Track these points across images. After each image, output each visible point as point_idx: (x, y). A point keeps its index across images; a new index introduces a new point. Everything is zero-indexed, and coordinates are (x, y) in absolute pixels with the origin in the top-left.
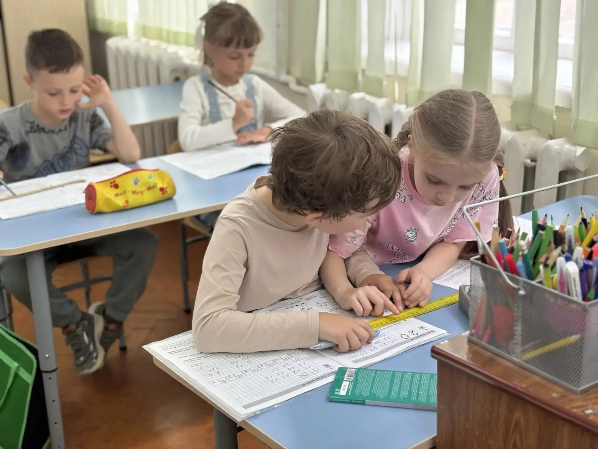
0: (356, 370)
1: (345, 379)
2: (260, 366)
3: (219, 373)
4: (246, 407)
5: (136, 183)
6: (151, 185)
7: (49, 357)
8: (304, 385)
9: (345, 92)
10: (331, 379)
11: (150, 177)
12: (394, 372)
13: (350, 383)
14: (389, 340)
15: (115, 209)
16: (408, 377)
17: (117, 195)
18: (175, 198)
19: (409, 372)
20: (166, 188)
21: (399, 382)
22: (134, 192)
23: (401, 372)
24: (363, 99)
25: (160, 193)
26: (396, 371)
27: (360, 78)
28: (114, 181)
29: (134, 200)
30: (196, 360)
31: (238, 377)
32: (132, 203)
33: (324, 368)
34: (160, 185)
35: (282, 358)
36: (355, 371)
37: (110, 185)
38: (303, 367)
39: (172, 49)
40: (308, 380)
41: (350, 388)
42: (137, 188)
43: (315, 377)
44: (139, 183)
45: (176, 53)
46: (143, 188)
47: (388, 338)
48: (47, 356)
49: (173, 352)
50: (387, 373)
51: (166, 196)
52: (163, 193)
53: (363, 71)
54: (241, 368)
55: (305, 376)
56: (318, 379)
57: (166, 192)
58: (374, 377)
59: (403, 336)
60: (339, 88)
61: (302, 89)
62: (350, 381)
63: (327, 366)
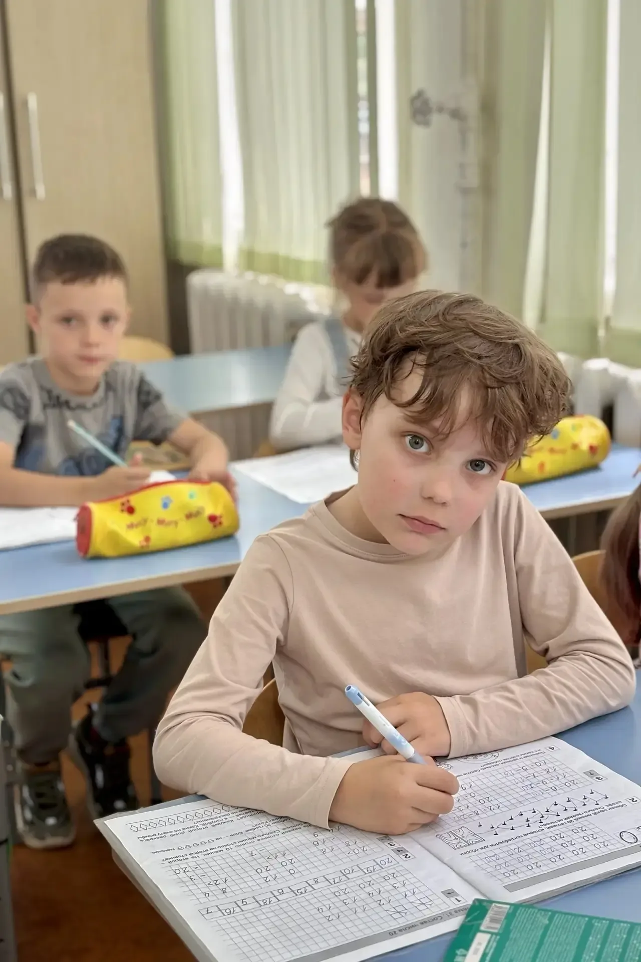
0: (510, 908)
1: (482, 928)
3: (224, 892)
5: (165, 506)
6: (194, 510)
8: (392, 934)
9: (575, 359)
10: (453, 924)
11: (191, 496)
12: (591, 918)
13: (491, 938)
14: (594, 842)
15: (122, 551)
16: (618, 933)
17: (131, 526)
18: (239, 535)
19: (624, 922)
20: (221, 517)
21: (597, 944)
22: (161, 522)
23: (606, 920)
24: (605, 370)
25: (209, 526)
26: (597, 918)
27: (601, 333)
28: (129, 501)
29: (159, 536)
30: (187, 859)
31: (262, 904)
32: (155, 543)
33: (443, 897)
34: (209, 510)
36: (506, 911)
37: (119, 507)
38: (400, 893)
39: (291, 288)
40: (402, 922)
41: (490, 950)
42: (166, 515)
43: (420, 917)
44: (171, 506)
45: (297, 296)
46: (179, 516)
49: (148, 838)
50: (575, 921)
51: (220, 531)
52: (215, 526)
53: (607, 320)
54: (273, 883)
55: (399, 912)
56: (425, 922)
57: (220, 523)
58: (547, 928)
59: (625, 836)
60: (566, 351)
62: (492, 934)
63: (449, 893)
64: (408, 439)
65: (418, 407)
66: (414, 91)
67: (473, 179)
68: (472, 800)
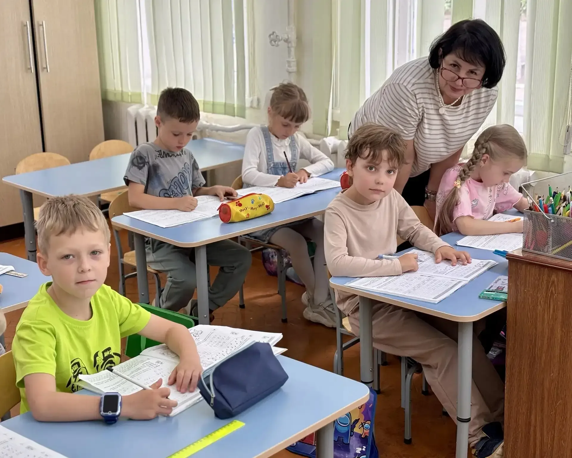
5: (253, 203)
6: (261, 204)
7: (206, 317)
11: (260, 199)
15: (241, 220)
17: (241, 211)
18: (274, 212)
20: (270, 205)
22: (252, 208)
25: (266, 209)
28: (239, 202)
29: (252, 214)
32: (251, 216)
34: (266, 204)
37: (236, 204)
42: (253, 206)
46: (257, 206)
51: (269, 211)
57: (269, 208)
64: (368, 168)
65: (370, 158)
67: (295, 68)
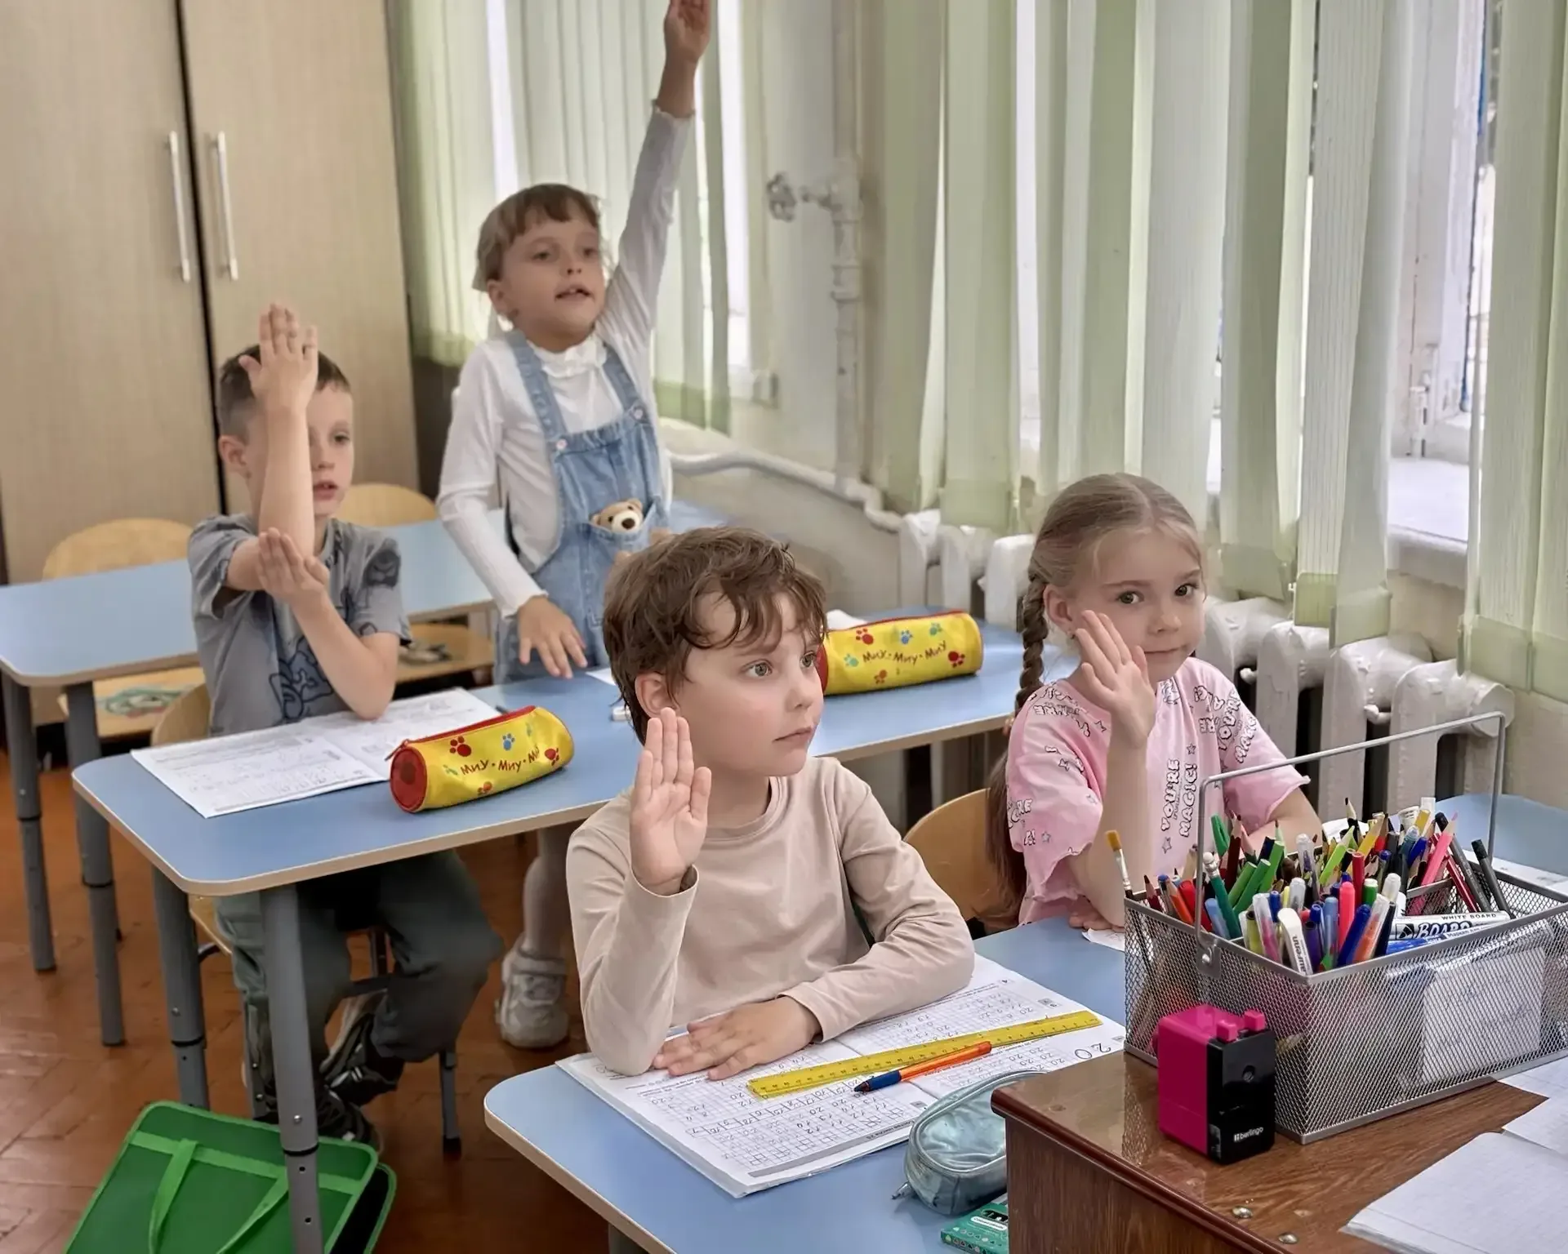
2: (787, 1105)
3: (705, 1115)
4: (755, 1175)
5: (507, 746)
7: (300, 1119)
8: (870, 1138)
9: (984, 533)
11: (529, 733)
14: (1051, 1060)
15: (461, 799)
17: (466, 770)
20: (558, 750)
22: (503, 764)
27: (1017, 500)
28: (461, 740)
31: (743, 1123)
34: (545, 746)
35: (832, 1089)
37: (449, 745)
38: (872, 1107)
40: (878, 1128)
42: (509, 757)
43: (894, 1123)
47: (1048, 1056)
48: (297, 1117)
52: (554, 763)
54: (749, 1106)
57: (558, 759)
60: (971, 524)
61: (891, 519)
63: (918, 1104)
66: (771, 176)
67: (852, 287)
68: (930, 1028)
